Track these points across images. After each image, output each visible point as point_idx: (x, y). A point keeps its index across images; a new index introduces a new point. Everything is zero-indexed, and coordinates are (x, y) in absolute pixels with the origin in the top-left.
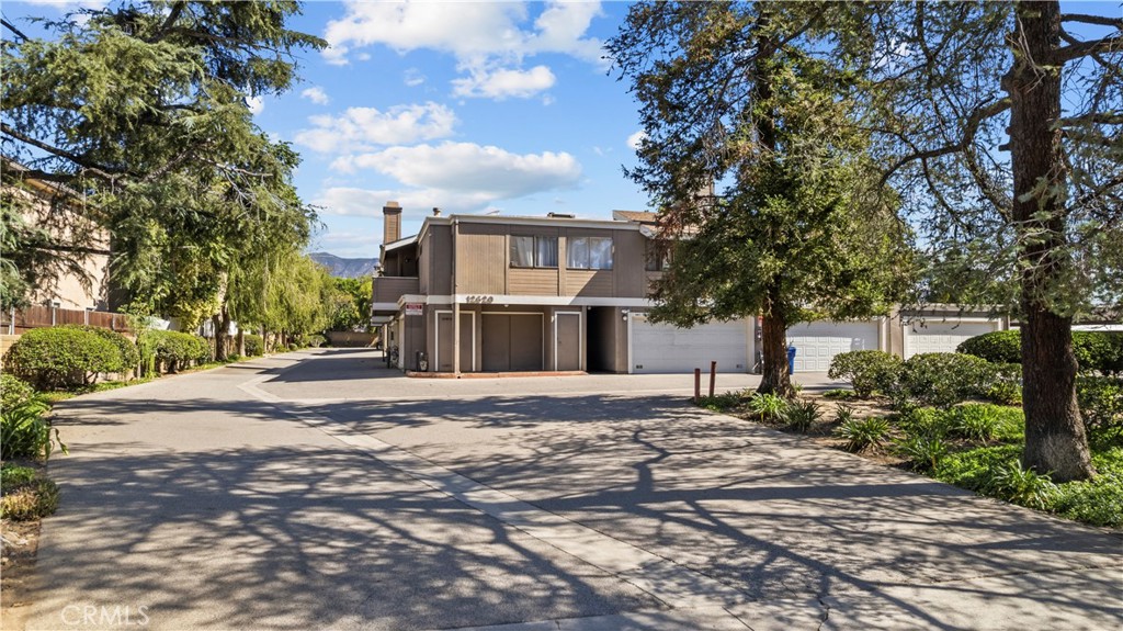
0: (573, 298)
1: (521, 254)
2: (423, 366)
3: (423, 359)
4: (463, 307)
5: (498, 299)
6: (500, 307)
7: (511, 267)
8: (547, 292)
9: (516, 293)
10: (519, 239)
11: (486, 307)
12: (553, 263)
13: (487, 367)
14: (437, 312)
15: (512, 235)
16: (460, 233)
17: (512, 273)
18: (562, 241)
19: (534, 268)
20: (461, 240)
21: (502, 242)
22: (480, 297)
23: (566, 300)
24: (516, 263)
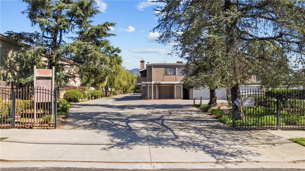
0: (179, 82)
1: (167, 72)
2: (146, 98)
3: (146, 96)
4: (154, 84)
5: (162, 83)
6: (163, 84)
7: (165, 75)
8: (173, 81)
9: (166, 81)
10: (166, 69)
11: (159, 84)
12: (175, 74)
13: (160, 98)
14: (148, 85)
15: (165, 68)
16: (153, 68)
17: (165, 77)
18: (177, 69)
19: (170, 75)
20: (153, 69)
21: (163, 69)
22: (158, 82)
23: (178, 82)
24: (166, 74)
